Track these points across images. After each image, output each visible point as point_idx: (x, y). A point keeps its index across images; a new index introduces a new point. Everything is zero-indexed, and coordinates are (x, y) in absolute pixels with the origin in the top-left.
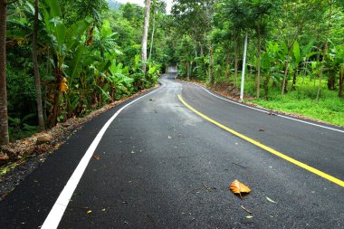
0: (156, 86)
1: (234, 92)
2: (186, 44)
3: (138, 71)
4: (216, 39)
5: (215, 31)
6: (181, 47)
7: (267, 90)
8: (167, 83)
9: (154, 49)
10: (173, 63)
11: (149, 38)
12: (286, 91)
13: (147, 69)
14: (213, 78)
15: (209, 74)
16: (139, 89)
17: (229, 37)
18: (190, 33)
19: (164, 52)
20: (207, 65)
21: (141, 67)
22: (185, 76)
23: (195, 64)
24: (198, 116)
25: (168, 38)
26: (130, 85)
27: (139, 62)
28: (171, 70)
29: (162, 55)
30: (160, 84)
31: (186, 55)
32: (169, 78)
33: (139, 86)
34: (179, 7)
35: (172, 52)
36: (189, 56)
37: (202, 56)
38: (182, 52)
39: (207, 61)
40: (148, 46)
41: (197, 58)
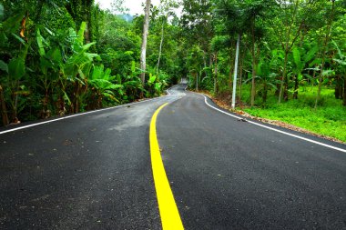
2: (196, 54)
6: (191, 57)
8: (173, 94)
10: (184, 73)
18: (200, 43)
19: (175, 63)
22: (194, 87)
23: (204, 75)
25: (177, 49)
29: (174, 66)
30: (167, 94)
31: (195, 66)
32: (178, 89)
34: (188, 17)
35: (182, 63)
36: (198, 66)
37: (211, 66)
38: (192, 62)
41: (205, 68)
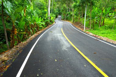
0: (54, 23)
1: (81, 26)
2: (64, 7)
3: (47, 19)
4: (75, 7)
5: (74, 4)
7: (93, 25)
8: (58, 22)
9: (53, 10)
10: (60, 14)
11: (51, 6)
12: (101, 26)
13: (50, 18)
14: (74, 20)
15: (72, 18)
16: (48, 25)
17: (79, 6)
18: (66, 4)
19: (57, 10)
20: (72, 15)
21: (48, 18)
22: (64, 19)
23: (67, 15)
24: (69, 42)
25: (58, 6)
26: (44, 25)
27: (47, 16)
28: (59, 16)
29: (56, 11)
30: (55, 22)
31: (64, 12)
32: (59, 20)
33: (47, 24)
35: (59, 11)
36: (65, 12)
37: (70, 12)
38: (63, 10)
39: (71, 14)
40: (51, 9)
41: (68, 13)
